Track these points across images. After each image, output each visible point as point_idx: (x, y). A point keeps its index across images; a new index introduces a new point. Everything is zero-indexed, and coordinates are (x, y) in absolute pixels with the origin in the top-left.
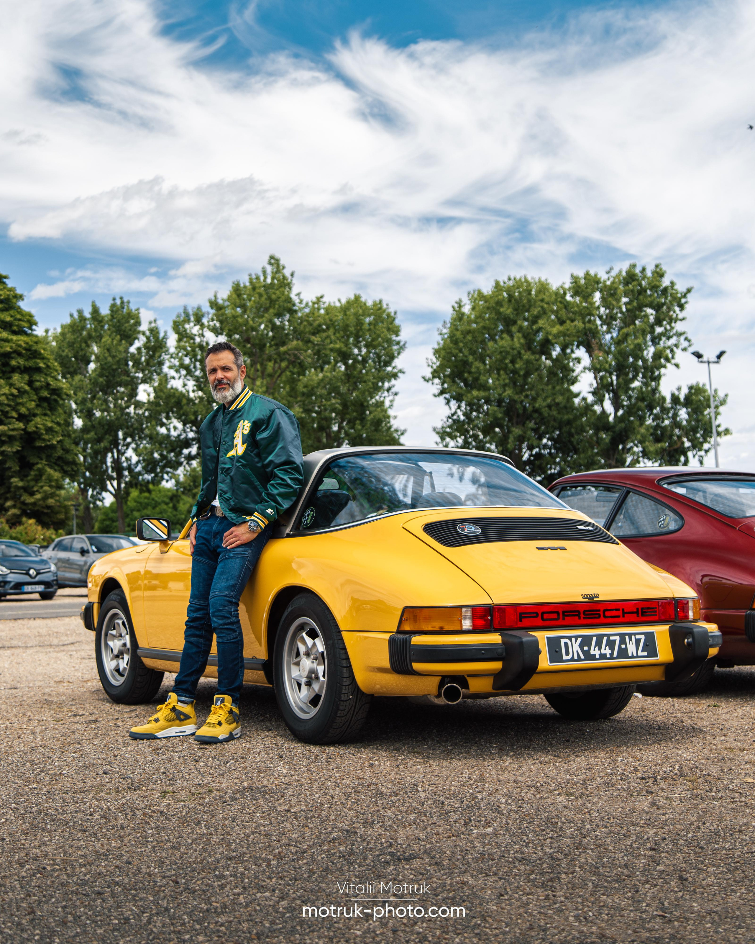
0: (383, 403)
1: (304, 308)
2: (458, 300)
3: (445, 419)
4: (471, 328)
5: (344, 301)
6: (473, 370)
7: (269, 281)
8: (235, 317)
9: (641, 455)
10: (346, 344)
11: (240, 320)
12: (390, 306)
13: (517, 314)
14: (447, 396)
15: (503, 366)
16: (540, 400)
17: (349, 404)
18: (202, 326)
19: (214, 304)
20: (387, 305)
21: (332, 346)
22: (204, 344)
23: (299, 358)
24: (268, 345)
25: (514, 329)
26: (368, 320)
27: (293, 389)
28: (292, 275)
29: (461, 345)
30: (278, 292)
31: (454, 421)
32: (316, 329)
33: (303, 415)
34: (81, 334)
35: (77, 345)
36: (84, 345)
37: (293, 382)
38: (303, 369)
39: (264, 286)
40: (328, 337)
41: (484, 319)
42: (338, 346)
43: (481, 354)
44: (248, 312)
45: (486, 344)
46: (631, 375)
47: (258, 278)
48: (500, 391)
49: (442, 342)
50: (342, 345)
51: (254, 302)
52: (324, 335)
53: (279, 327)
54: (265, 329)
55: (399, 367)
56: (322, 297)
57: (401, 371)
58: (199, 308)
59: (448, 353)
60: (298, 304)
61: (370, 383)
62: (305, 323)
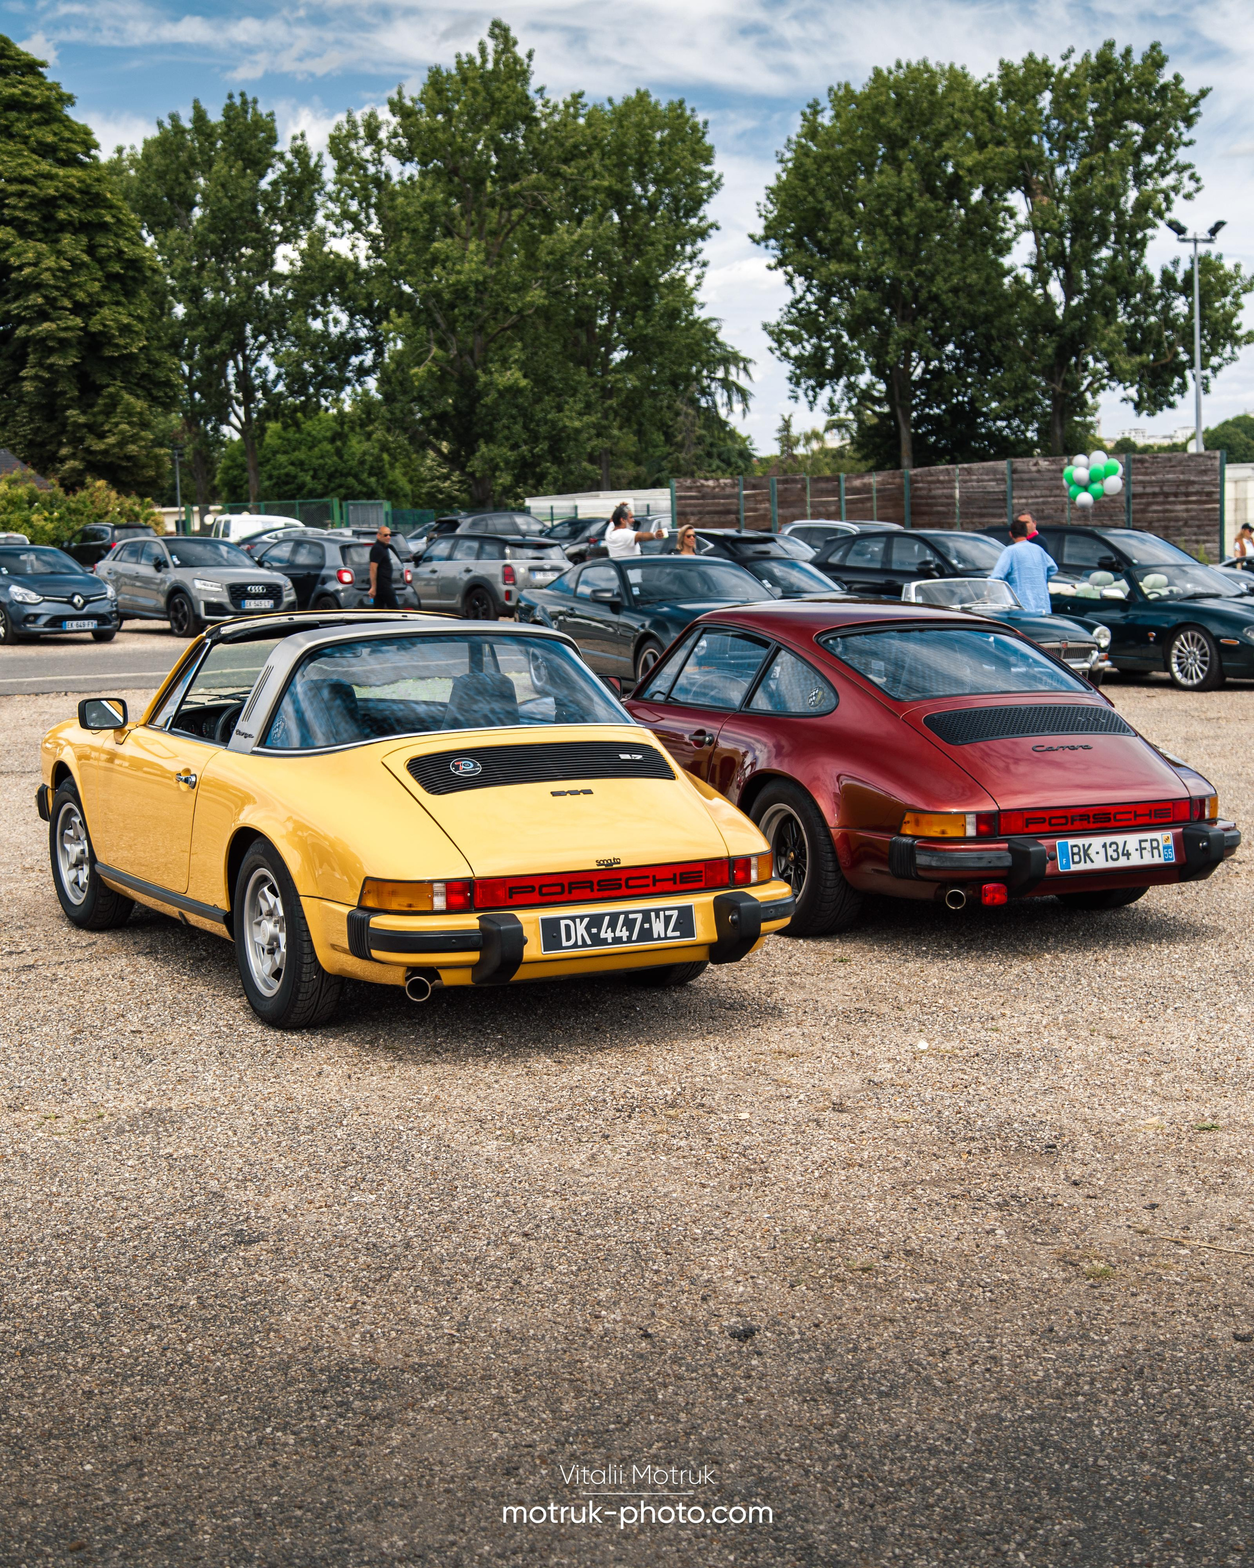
0: (683, 279)
1: (551, 114)
2: (811, 101)
3: (786, 309)
4: (831, 152)
5: (618, 101)
6: (832, 226)
7: (490, 66)
8: (432, 131)
9: (1107, 373)
10: (623, 179)
11: (440, 135)
12: (697, 112)
13: (909, 129)
14: (790, 269)
15: (881, 219)
16: (940, 280)
17: (625, 282)
18: (379, 146)
19: (396, 107)
20: (692, 110)
21: (596, 182)
22: (383, 177)
23: (539, 203)
24: (490, 178)
25: (902, 154)
26: (658, 136)
27: (531, 256)
28: (530, 56)
29: (812, 181)
30: (505, 87)
31: (800, 312)
32: (570, 152)
33: (546, 302)
34: (178, 157)
35: (170, 177)
36: (182, 176)
37: (532, 244)
38: (549, 222)
39: (482, 76)
40: (590, 166)
41: (854, 138)
42: (606, 183)
43: (847, 196)
44: (455, 121)
45: (857, 180)
46: (1095, 239)
47: (471, 61)
48: (875, 262)
49: (782, 175)
50: (615, 181)
51: (465, 103)
52: (583, 163)
53: (507, 148)
54: (484, 150)
55: (711, 220)
56: (580, 95)
57: (713, 225)
58: (372, 115)
59: (791, 196)
60: (540, 108)
61: (661, 247)
62: (552, 142)
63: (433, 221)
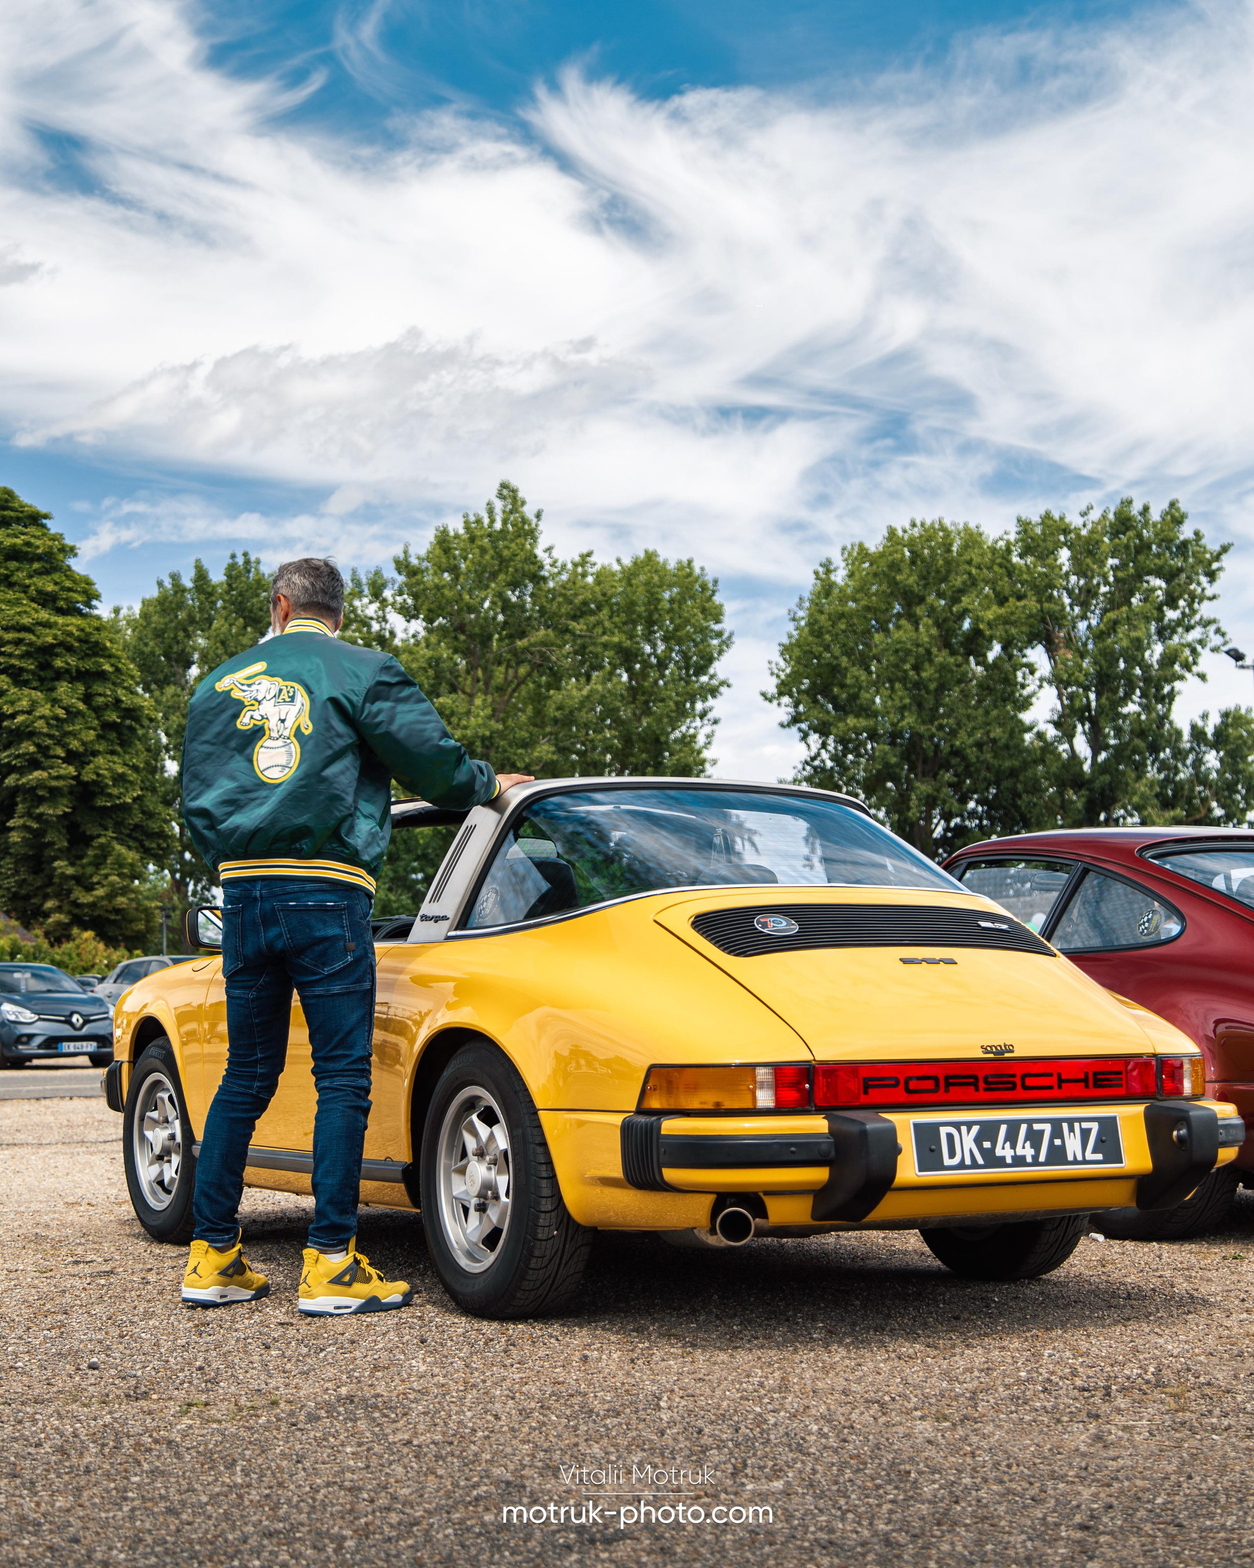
0: (694, 736)
1: (559, 573)
2: (824, 561)
3: (800, 767)
4: (847, 609)
5: (627, 562)
6: (849, 681)
7: (498, 526)
8: (438, 588)
10: (631, 637)
11: (446, 592)
12: (707, 571)
13: (925, 586)
14: (804, 726)
15: (900, 674)
16: (962, 734)
17: (634, 737)
18: (384, 603)
19: (402, 565)
20: (702, 569)
21: (605, 638)
22: (387, 635)
23: (548, 659)
24: (496, 636)
25: (919, 610)
26: (667, 595)
27: (538, 712)
28: (538, 516)
29: (828, 637)
30: (513, 545)
31: (815, 768)
32: (579, 609)
33: (555, 757)
34: (176, 617)
35: (169, 635)
36: (181, 634)
37: (539, 702)
38: (556, 679)
39: (490, 535)
40: (599, 623)
41: (868, 595)
42: (616, 639)
43: (862, 653)
44: (461, 579)
45: (872, 638)
46: (1122, 692)
47: (479, 521)
48: (894, 717)
49: (795, 633)
50: (624, 637)
51: (472, 562)
52: (592, 619)
53: (514, 605)
54: (490, 608)
55: (721, 676)
56: (589, 554)
57: (724, 683)
58: (378, 573)
59: (805, 652)
60: (547, 567)
61: (671, 704)
62: (561, 599)
63: (438, 676)
